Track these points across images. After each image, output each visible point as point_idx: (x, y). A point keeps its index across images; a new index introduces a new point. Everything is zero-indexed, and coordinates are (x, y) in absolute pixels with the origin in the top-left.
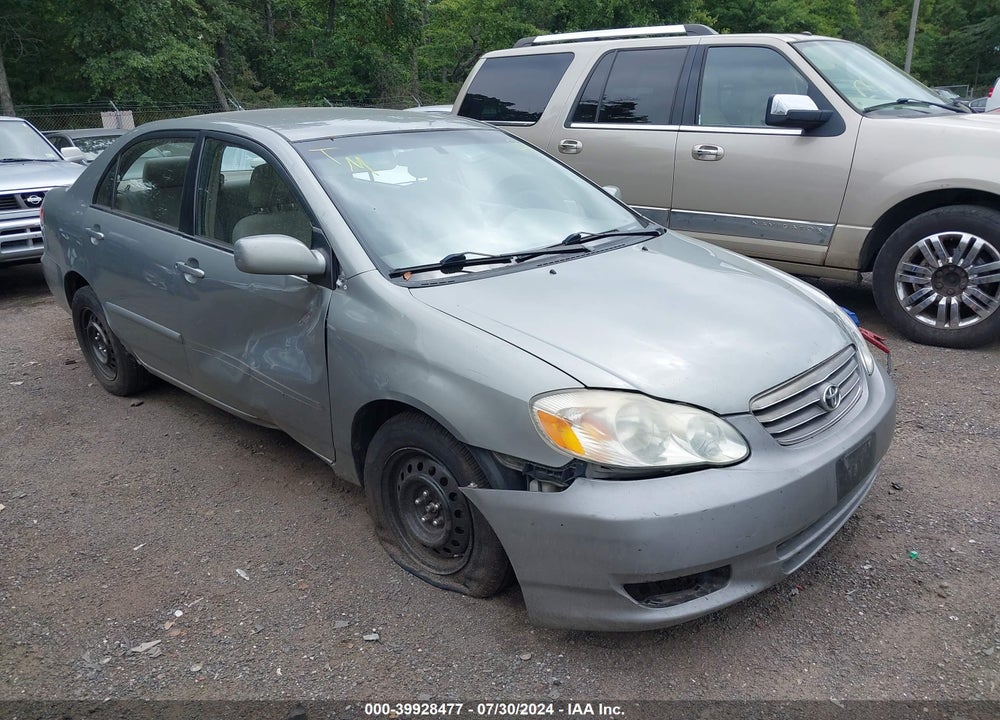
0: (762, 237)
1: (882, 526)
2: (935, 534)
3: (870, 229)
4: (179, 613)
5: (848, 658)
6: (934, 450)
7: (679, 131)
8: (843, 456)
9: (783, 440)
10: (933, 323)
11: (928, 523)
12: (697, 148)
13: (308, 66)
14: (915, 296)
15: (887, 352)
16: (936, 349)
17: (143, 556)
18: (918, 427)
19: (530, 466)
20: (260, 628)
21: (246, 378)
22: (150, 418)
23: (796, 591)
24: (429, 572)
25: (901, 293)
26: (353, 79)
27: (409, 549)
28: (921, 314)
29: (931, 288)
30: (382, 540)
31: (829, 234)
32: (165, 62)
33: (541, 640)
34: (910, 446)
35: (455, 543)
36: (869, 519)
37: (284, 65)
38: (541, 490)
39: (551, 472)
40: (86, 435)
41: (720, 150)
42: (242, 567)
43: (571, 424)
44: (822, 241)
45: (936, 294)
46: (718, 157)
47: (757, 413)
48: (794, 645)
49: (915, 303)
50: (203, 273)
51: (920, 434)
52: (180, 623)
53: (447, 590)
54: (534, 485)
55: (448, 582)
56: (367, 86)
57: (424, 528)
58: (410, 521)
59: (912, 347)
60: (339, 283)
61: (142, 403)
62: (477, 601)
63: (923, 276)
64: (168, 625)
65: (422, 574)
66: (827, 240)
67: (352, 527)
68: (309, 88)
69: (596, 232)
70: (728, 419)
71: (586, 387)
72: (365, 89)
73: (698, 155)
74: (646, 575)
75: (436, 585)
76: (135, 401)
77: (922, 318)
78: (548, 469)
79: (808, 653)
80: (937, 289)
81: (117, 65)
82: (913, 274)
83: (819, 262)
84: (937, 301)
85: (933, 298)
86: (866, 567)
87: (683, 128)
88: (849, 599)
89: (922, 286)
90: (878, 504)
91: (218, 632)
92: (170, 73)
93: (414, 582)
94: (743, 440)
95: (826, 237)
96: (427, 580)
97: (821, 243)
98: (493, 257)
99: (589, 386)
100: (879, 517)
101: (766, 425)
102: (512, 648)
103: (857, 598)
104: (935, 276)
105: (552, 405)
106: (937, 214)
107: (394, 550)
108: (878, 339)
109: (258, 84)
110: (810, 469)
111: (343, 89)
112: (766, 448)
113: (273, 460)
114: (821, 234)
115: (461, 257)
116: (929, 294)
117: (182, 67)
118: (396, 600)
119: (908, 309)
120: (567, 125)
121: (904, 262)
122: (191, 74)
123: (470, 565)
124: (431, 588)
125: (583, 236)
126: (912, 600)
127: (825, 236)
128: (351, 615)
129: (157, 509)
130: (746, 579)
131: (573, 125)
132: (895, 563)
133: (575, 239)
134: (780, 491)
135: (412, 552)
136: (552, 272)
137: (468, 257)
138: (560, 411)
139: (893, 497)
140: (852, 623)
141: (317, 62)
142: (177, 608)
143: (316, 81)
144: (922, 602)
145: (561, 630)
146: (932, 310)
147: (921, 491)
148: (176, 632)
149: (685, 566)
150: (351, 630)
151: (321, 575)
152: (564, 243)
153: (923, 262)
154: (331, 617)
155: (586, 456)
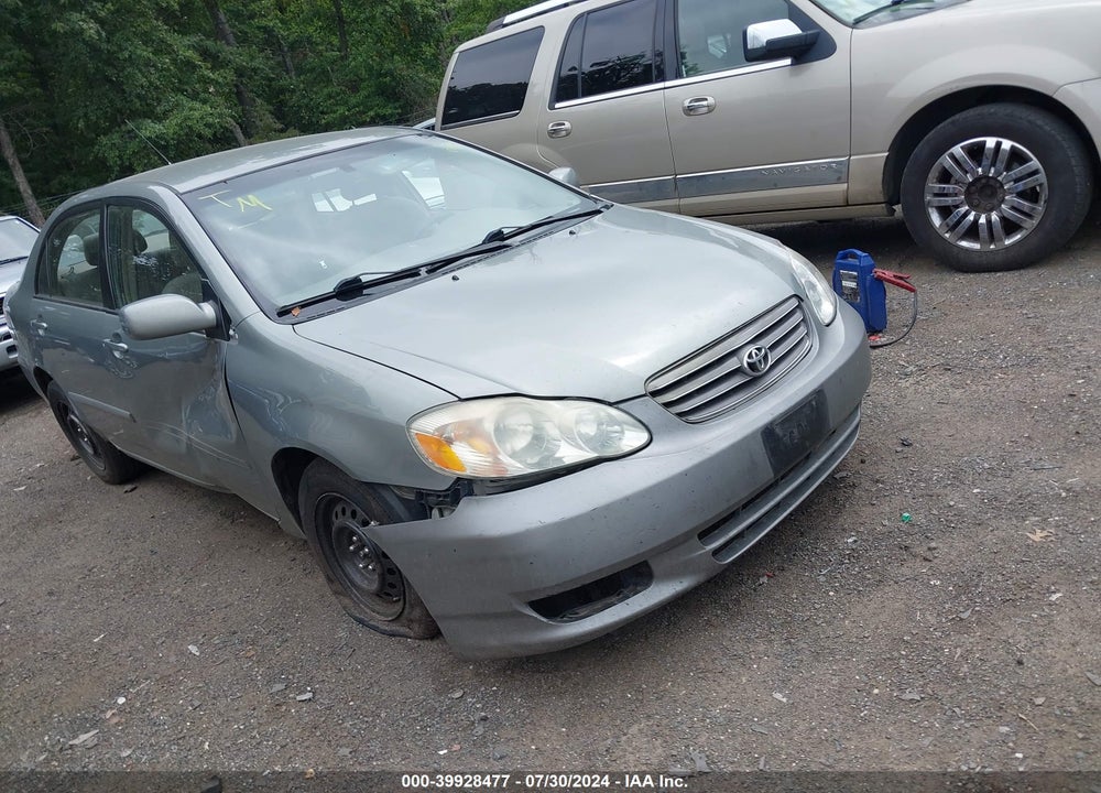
0: (775, 187)
1: (879, 490)
2: (938, 490)
3: (886, 154)
4: (121, 700)
5: (805, 646)
6: (958, 393)
7: (665, 88)
8: (771, 423)
9: (692, 418)
10: (977, 246)
11: (931, 479)
12: (687, 104)
13: (330, 96)
14: (952, 219)
15: (912, 290)
16: (987, 275)
17: (101, 646)
18: (946, 369)
19: (421, 494)
20: (197, 703)
21: (189, 447)
22: (143, 502)
23: (765, 579)
24: (379, 620)
25: (936, 219)
26: (379, 100)
27: (358, 599)
28: (963, 237)
29: (967, 208)
30: (336, 593)
31: (845, 170)
32: (180, 125)
33: (477, 675)
34: (932, 393)
35: (392, 586)
36: (867, 485)
37: (306, 101)
38: (442, 516)
39: (439, 496)
40: (74, 530)
41: (711, 100)
42: (195, 643)
43: (450, 441)
44: (839, 178)
45: (973, 213)
46: (711, 109)
47: (655, 394)
48: (748, 640)
49: (952, 229)
50: (126, 346)
51: (947, 378)
52: (121, 710)
53: (394, 636)
54: (435, 512)
55: (395, 627)
56: (397, 105)
57: (364, 576)
58: (350, 570)
59: (960, 278)
60: (231, 332)
61: (135, 488)
62: (421, 643)
63: (956, 195)
64: (109, 714)
65: (371, 623)
66: (844, 176)
67: (312, 584)
68: (335, 119)
69: (525, 223)
70: (621, 406)
71: (461, 400)
72: (397, 109)
73: (689, 110)
74: (545, 589)
75: (383, 632)
76: (128, 487)
77: (964, 244)
78: (437, 494)
79: (762, 648)
80: (973, 207)
81: (130, 138)
82: (946, 195)
83: (841, 203)
84: (976, 221)
85: (971, 217)
86: (850, 540)
87: (668, 84)
88: (822, 579)
89: (957, 207)
90: (881, 466)
91: (156, 713)
92: (187, 135)
93: (360, 631)
94: (640, 425)
95: (841, 174)
96: (375, 629)
97: (839, 181)
98: (396, 273)
99: (463, 397)
100: (878, 481)
101: (668, 405)
102: (444, 689)
103: (831, 577)
104: (968, 193)
105: (429, 425)
106: (953, 123)
107: (346, 601)
108: (901, 278)
109: (281, 126)
110: (724, 444)
111: (372, 113)
112: (668, 430)
113: (252, 526)
114: (836, 171)
115: (357, 280)
116: (966, 214)
117: (200, 128)
118: (340, 655)
119: (947, 235)
120: (552, 107)
121: (933, 185)
122: (208, 133)
123: (407, 606)
124: (378, 636)
125: (506, 231)
126: (893, 570)
127: (841, 172)
128: (291, 677)
129: (126, 597)
130: (670, 575)
131: (557, 105)
132: (885, 530)
133: (498, 236)
134: (685, 474)
135: (361, 602)
136: (455, 278)
137: (364, 279)
138: (437, 430)
139: (900, 456)
140: (817, 606)
141: (337, 89)
142: (119, 695)
143: (341, 110)
144: (904, 570)
145: (500, 659)
146: (973, 232)
147: (933, 443)
148: (115, 720)
149: (585, 573)
150: (287, 692)
151: (271, 637)
152: (484, 243)
153: (953, 181)
154: (270, 682)
155: (468, 473)
